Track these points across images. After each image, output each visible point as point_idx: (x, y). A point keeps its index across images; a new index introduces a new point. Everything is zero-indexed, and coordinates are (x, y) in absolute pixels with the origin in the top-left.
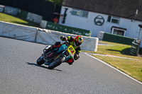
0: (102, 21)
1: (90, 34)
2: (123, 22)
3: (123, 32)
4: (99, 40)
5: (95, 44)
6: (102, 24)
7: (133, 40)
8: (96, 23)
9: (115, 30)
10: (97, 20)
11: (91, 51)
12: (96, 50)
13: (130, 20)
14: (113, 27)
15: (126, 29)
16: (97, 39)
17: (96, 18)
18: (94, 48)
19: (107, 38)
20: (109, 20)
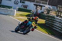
0: (17, 2)
1: (12, 8)
2: (27, 3)
3: (27, 7)
4: (16, 11)
5: (14, 12)
6: (17, 4)
7: (31, 11)
8: (15, 3)
9: (23, 6)
10: (15, 2)
11: (13, 16)
12: (15, 15)
13: (30, 2)
14: (22, 5)
15: (28, 6)
16: (16, 10)
17: (15, 1)
18: (14, 14)
19: (20, 10)
20: (20, 2)
